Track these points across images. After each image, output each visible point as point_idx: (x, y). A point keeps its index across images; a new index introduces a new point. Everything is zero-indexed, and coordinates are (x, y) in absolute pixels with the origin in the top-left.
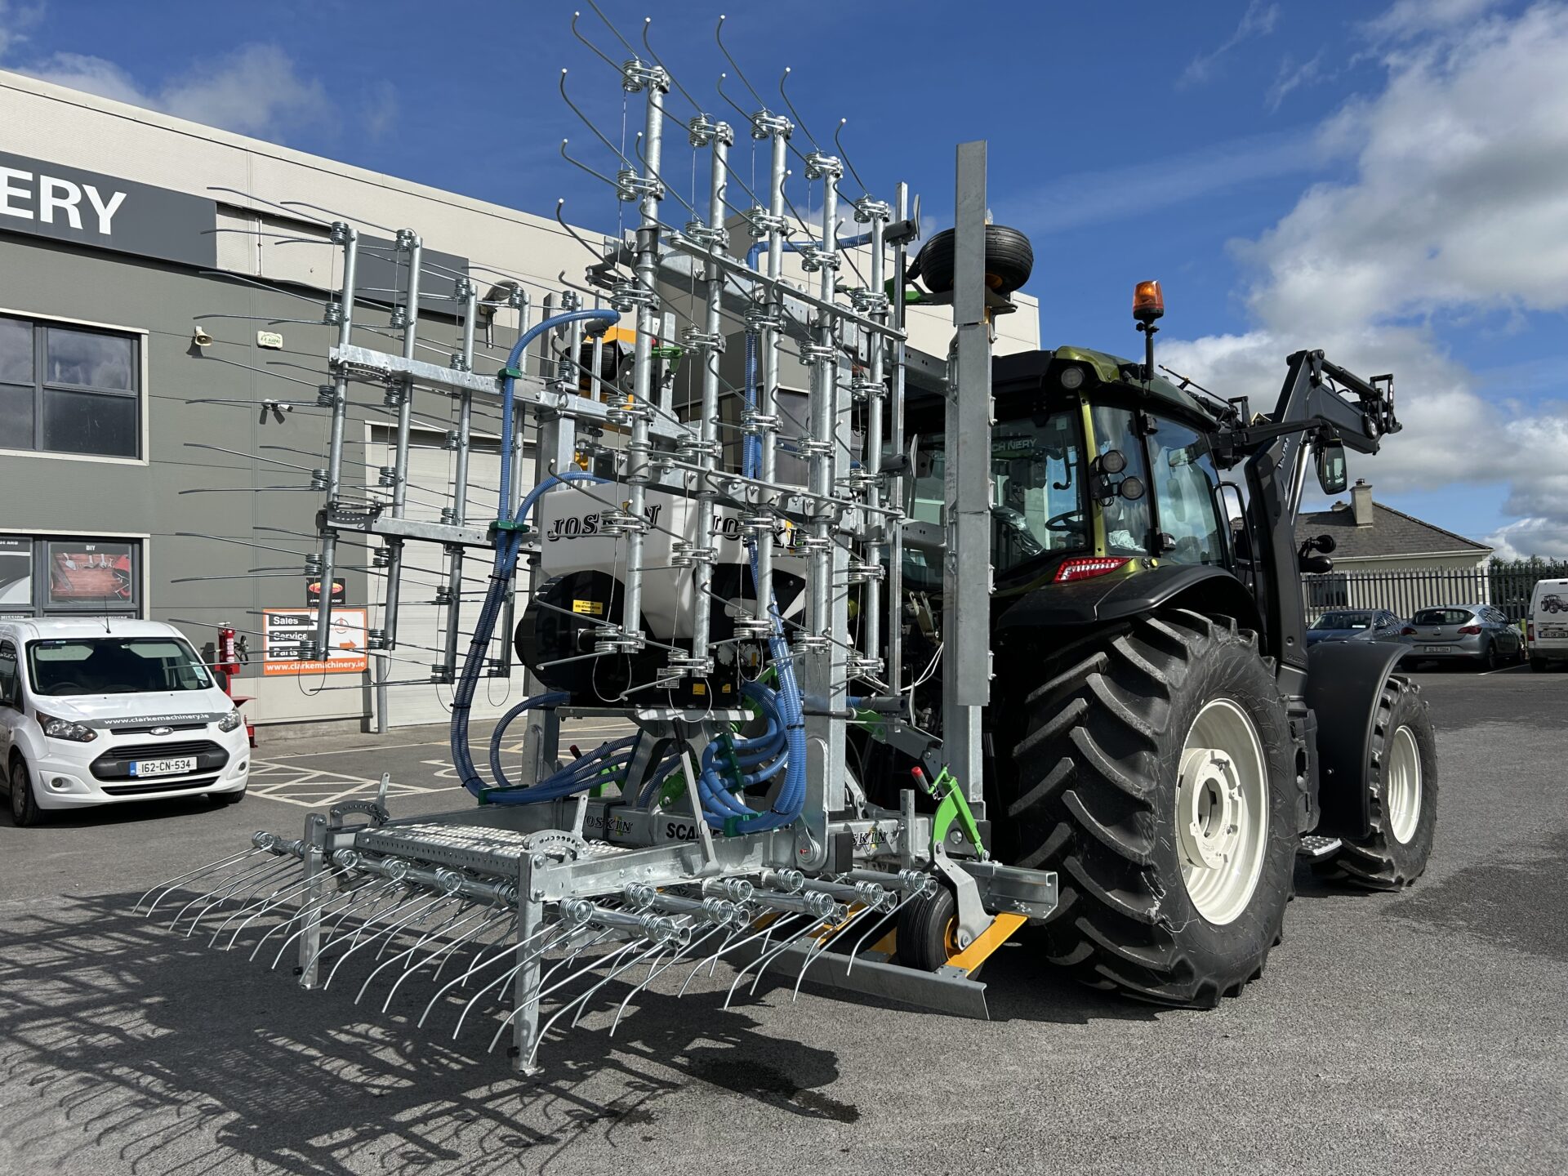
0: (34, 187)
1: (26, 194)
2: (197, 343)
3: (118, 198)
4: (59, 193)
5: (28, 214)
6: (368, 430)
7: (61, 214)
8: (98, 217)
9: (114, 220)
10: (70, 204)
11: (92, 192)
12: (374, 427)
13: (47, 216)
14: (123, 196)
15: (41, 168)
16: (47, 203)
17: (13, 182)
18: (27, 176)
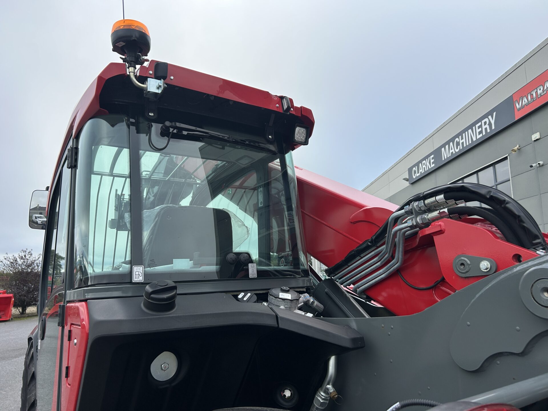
1: (480, 129)
3: (495, 114)
4: (485, 124)
5: (481, 135)
7: (486, 129)
8: (491, 125)
9: (494, 123)
10: (487, 126)
11: (490, 117)
13: (484, 133)
14: (495, 112)
16: (484, 127)
17: (479, 127)
18: (480, 124)
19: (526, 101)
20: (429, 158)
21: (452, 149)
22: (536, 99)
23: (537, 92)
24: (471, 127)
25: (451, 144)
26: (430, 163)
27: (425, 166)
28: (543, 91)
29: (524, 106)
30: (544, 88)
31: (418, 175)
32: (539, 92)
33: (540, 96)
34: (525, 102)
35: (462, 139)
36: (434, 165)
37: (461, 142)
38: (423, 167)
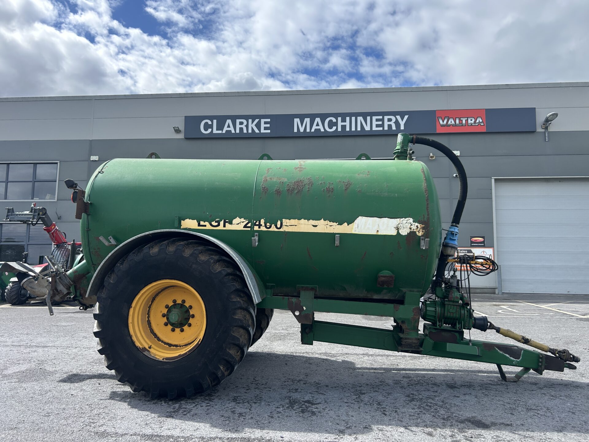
0: (382, 120)
1: (380, 123)
2: (430, 159)
3: (406, 117)
4: (390, 120)
5: (381, 129)
6: (493, 181)
7: (390, 126)
8: (400, 125)
9: (405, 124)
10: (392, 123)
11: (398, 117)
12: (495, 179)
13: (386, 128)
15: (384, 114)
16: (386, 123)
17: (377, 120)
18: (381, 117)
19: (453, 122)
20: (257, 120)
21: (318, 125)
22: (466, 126)
23: (467, 121)
24: (364, 115)
25: (318, 120)
26: (258, 126)
27: (243, 126)
28: (475, 122)
29: (450, 125)
30: (476, 121)
31: (215, 131)
32: (469, 121)
33: (470, 125)
34: (451, 122)
35: (344, 120)
36: (269, 131)
37: (340, 124)
38: (238, 126)
